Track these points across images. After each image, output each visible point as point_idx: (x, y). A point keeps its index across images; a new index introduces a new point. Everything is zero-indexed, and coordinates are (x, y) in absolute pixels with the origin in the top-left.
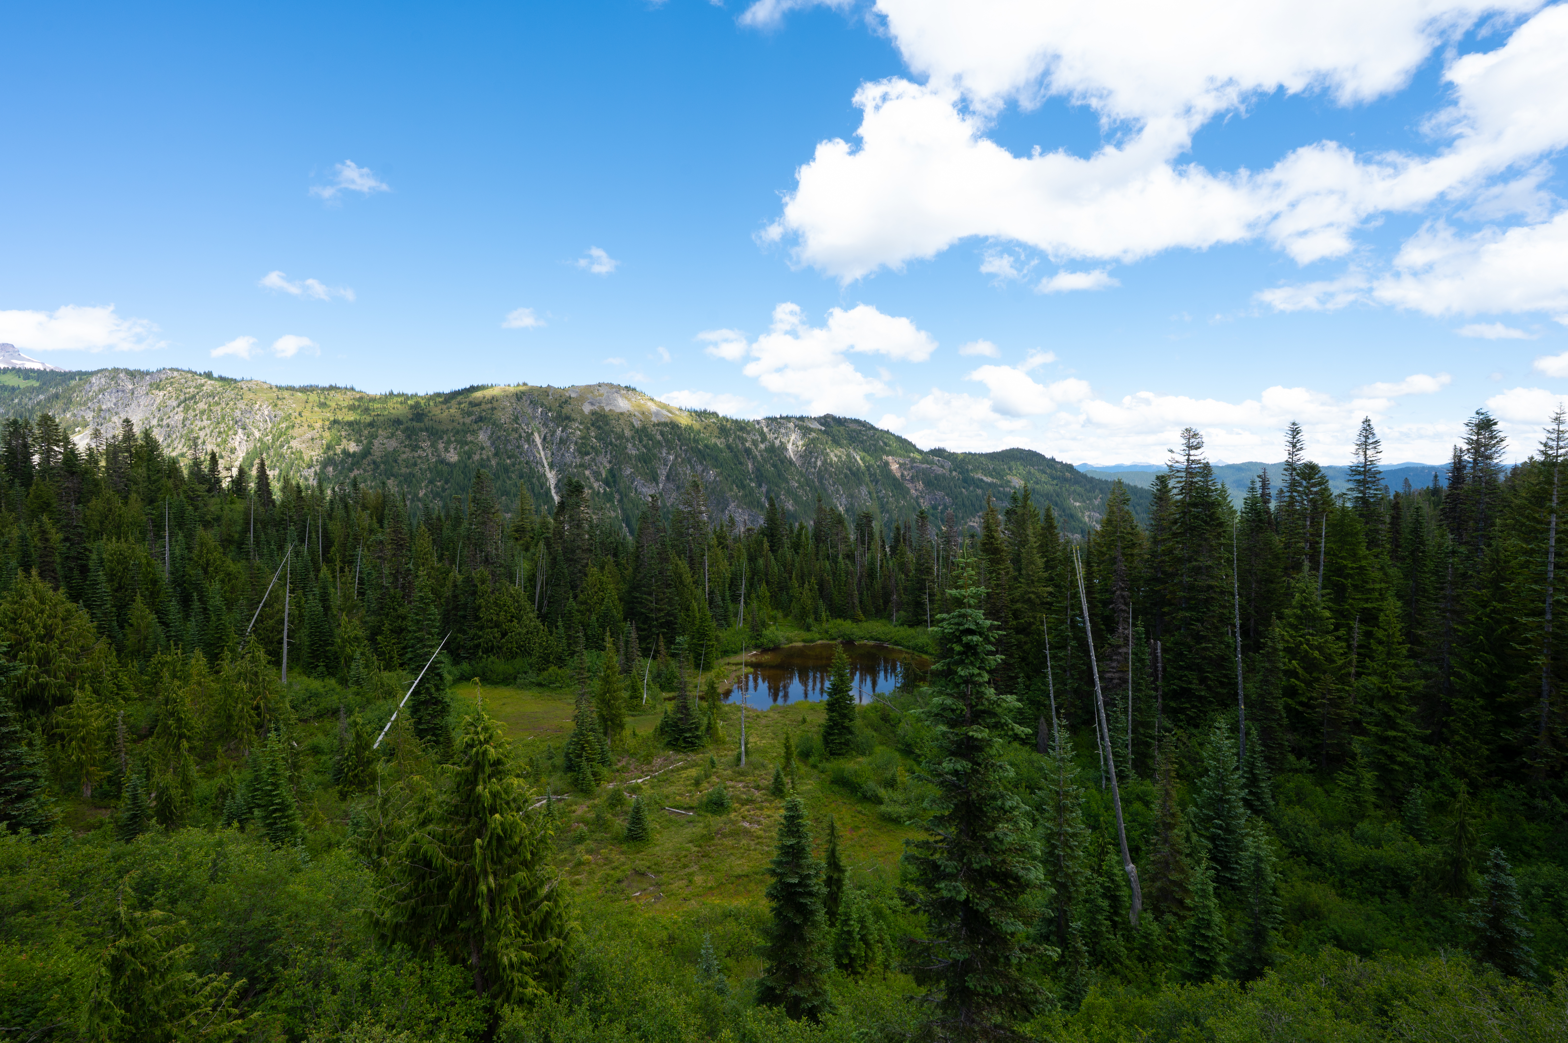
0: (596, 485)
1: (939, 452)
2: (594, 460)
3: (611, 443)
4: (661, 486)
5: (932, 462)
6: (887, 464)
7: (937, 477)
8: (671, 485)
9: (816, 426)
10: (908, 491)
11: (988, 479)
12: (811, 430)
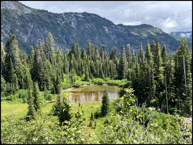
0: (6, 35)
1: (121, 25)
4: (29, 35)
5: (119, 29)
6: (104, 29)
7: (120, 34)
8: (32, 36)
9: (81, 16)
10: (111, 38)
11: (136, 34)
12: (79, 17)
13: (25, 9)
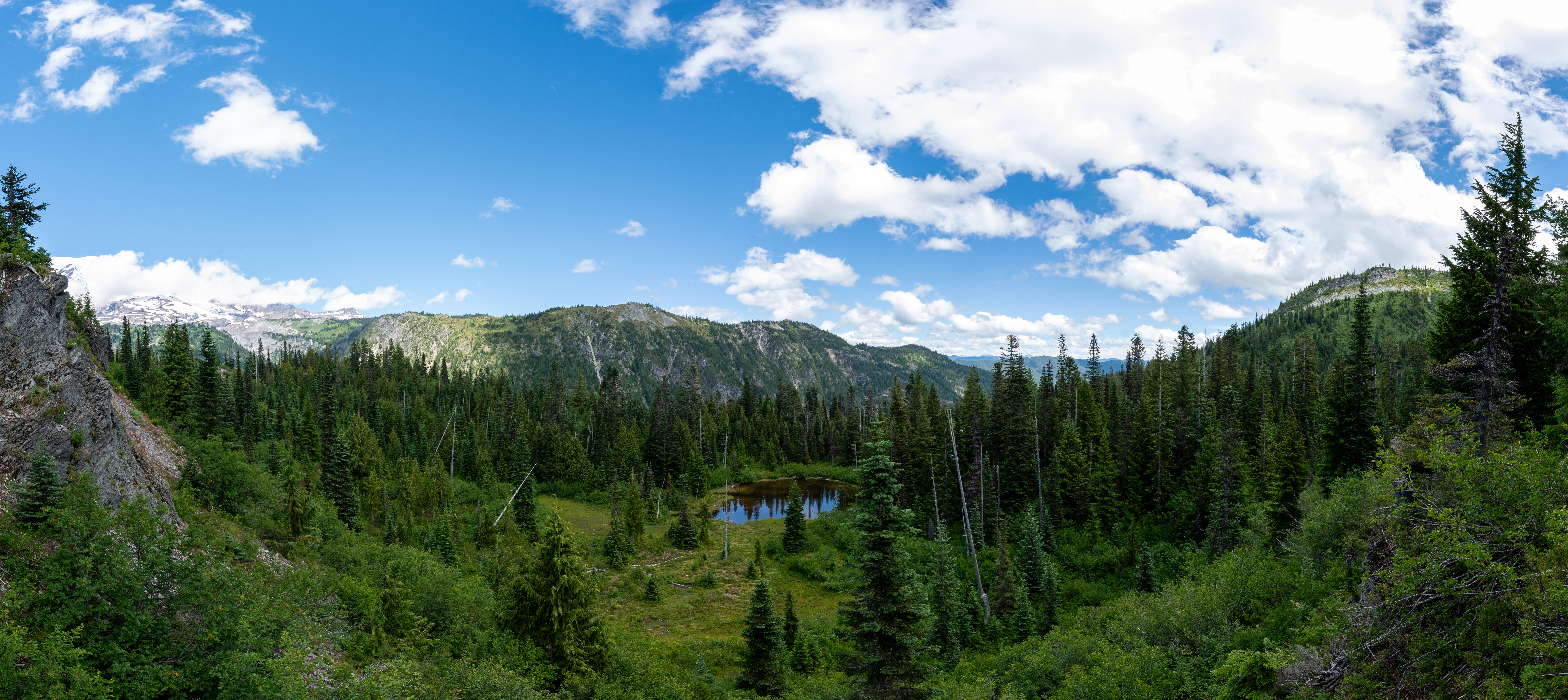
0: (625, 371)
1: (862, 346)
2: (624, 353)
3: (636, 342)
4: (670, 370)
5: (858, 353)
6: (827, 354)
7: (861, 363)
8: (676, 370)
9: (778, 327)
10: (842, 373)
11: (895, 365)
12: (774, 330)
13: (665, 317)
